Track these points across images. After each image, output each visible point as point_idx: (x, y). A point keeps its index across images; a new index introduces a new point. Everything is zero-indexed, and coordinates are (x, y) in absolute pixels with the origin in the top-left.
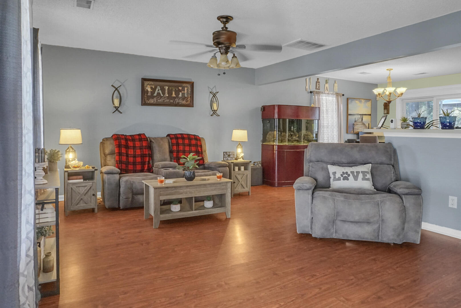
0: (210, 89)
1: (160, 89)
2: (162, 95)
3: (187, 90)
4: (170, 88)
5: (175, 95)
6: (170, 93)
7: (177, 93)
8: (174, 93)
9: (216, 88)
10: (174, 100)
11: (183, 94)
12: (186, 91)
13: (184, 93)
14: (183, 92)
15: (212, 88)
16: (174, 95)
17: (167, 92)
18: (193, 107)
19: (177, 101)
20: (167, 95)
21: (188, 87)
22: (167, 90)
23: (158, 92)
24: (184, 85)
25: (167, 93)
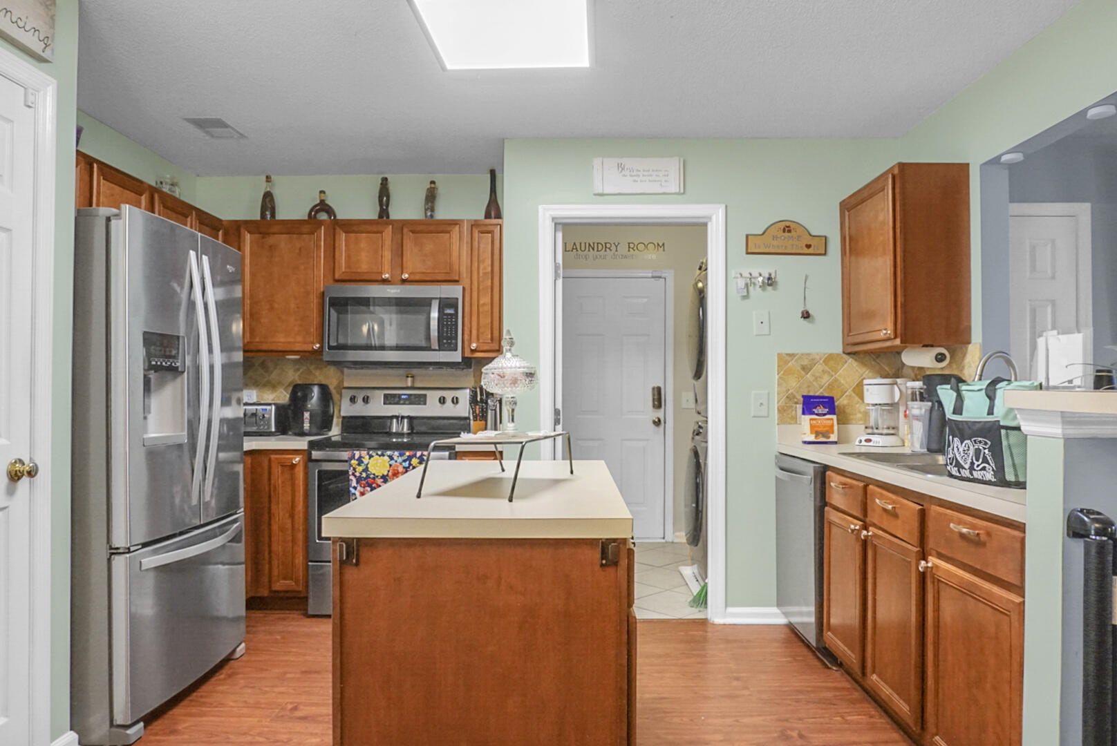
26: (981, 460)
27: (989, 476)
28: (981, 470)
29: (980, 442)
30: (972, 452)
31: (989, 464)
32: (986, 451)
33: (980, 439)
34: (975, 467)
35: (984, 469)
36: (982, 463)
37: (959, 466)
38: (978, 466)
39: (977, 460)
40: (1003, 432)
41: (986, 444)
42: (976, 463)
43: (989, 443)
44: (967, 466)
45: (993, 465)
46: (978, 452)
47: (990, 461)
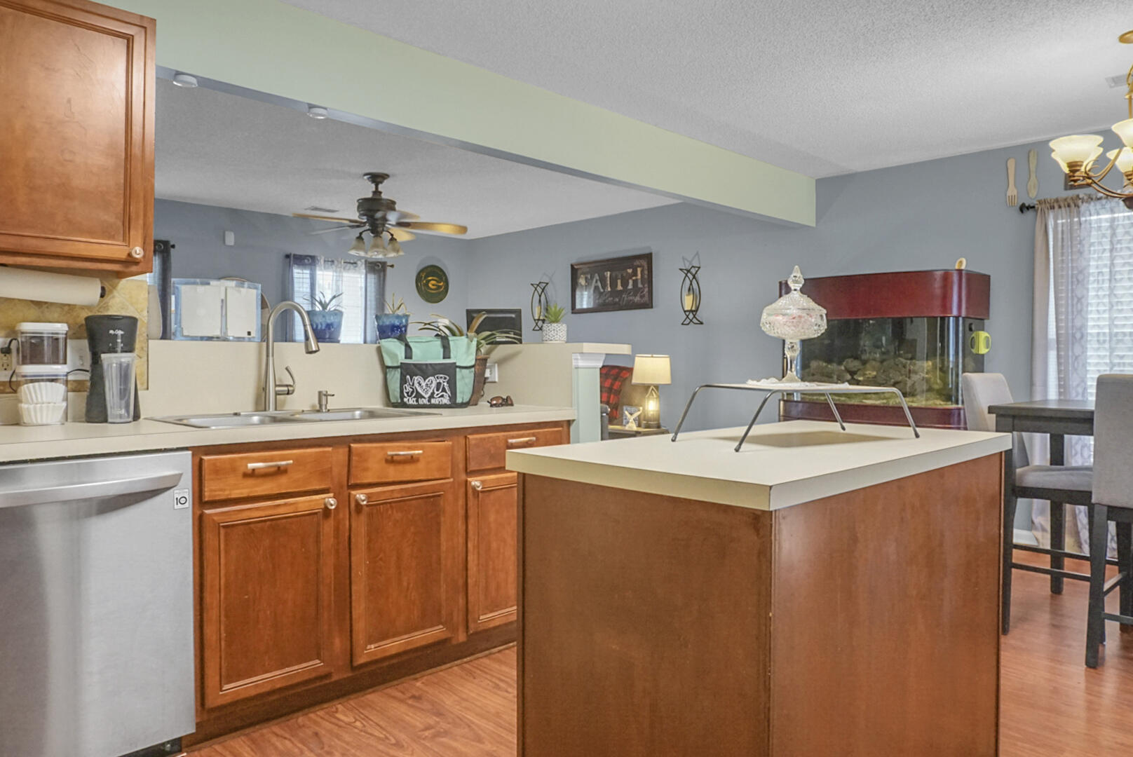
0: (686, 262)
1: (598, 278)
2: (602, 290)
3: (642, 272)
4: (614, 274)
5: (622, 286)
6: (613, 284)
7: (625, 284)
8: (619, 281)
9: (699, 257)
10: (621, 297)
11: (635, 282)
12: (639, 276)
13: (637, 280)
14: (634, 278)
15: (690, 259)
16: (620, 288)
17: (609, 282)
18: (652, 307)
19: (626, 299)
20: (609, 289)
21: (643, 267)
22: (608, 279)
23: (596, 285)
24: (637, 263)
25: (609, 286)
26: (440, 390)
27: (446, 401)
28: (439, 397)
29: (441, 378)
30: (434, 385)
31: (446, 392)
32: (445, 384)
33: (441, 375)
34: (435, 396)
35: (442, 396)
36: (442, 392)
37: (419, 396)
38: (438, 395)
39: (438, 390)
40: (458, 370)
41: (445, 378)
42: (436, 393)
43: (448, 378)
44: (427, 396)
45: (449, 393)
46: (439, 384)
47: (447, 391)
